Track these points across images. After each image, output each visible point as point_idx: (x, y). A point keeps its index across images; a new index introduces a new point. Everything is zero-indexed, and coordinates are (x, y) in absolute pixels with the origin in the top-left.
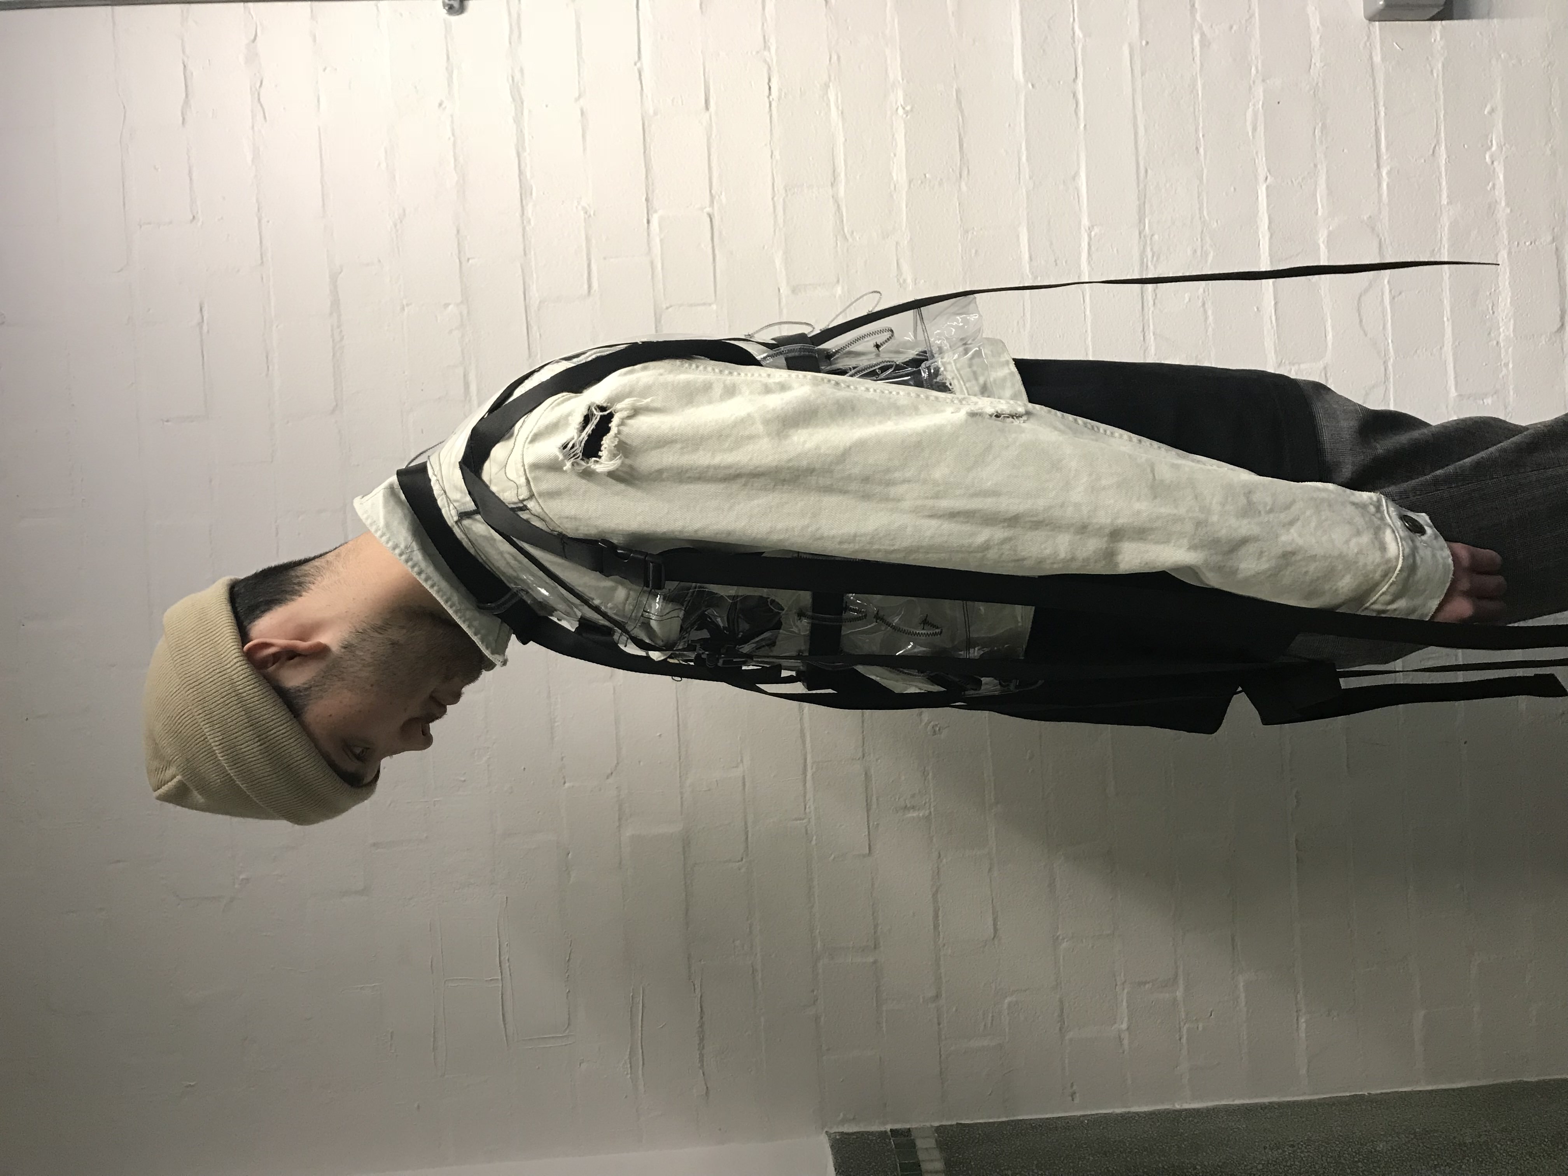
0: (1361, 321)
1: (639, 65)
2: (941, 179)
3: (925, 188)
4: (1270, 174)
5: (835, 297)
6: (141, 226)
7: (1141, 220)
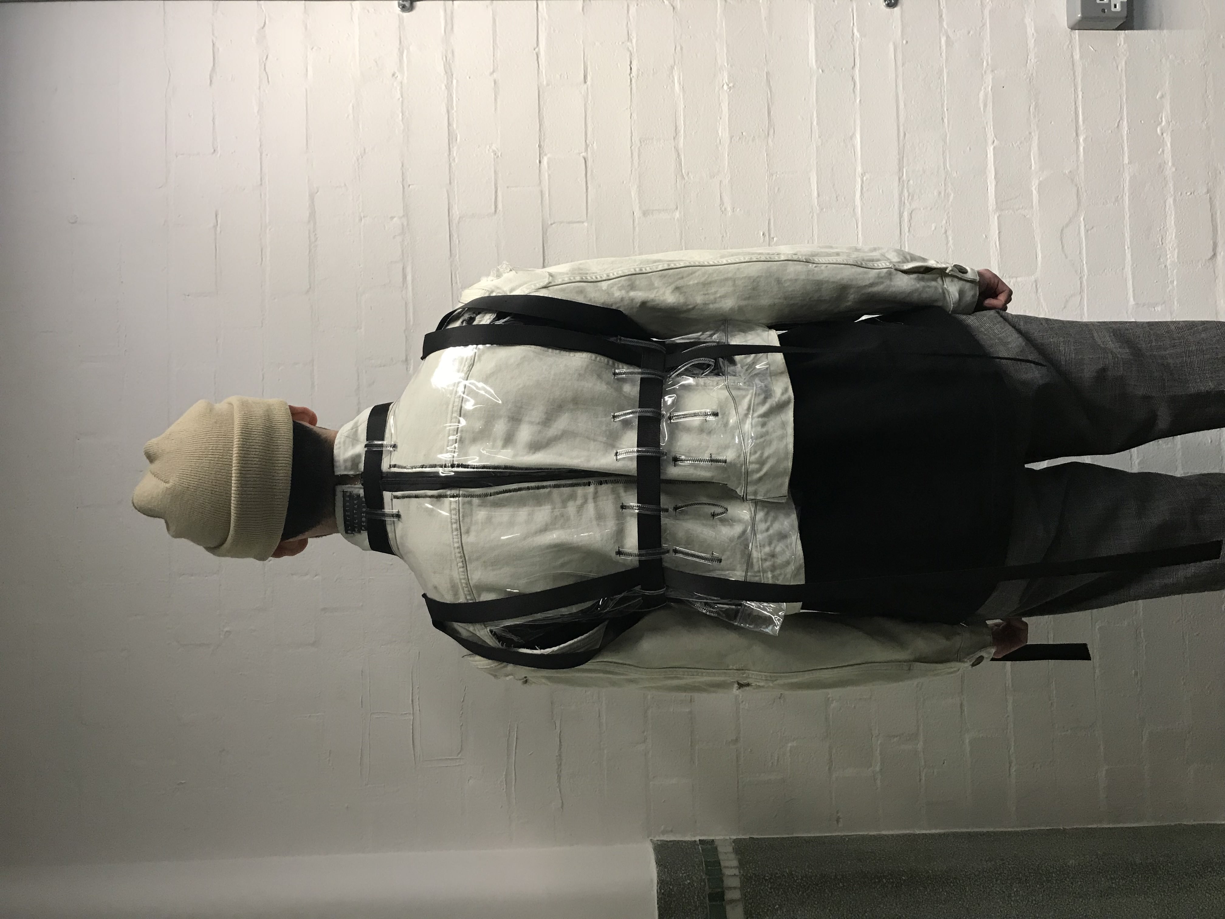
0: (1063, 247)
1: (537, 50)
2: (754, 137)
3: (742, 143)
4: (996, 139)
5: (674, 219)
6: (177, 156)
7: (900, 169)
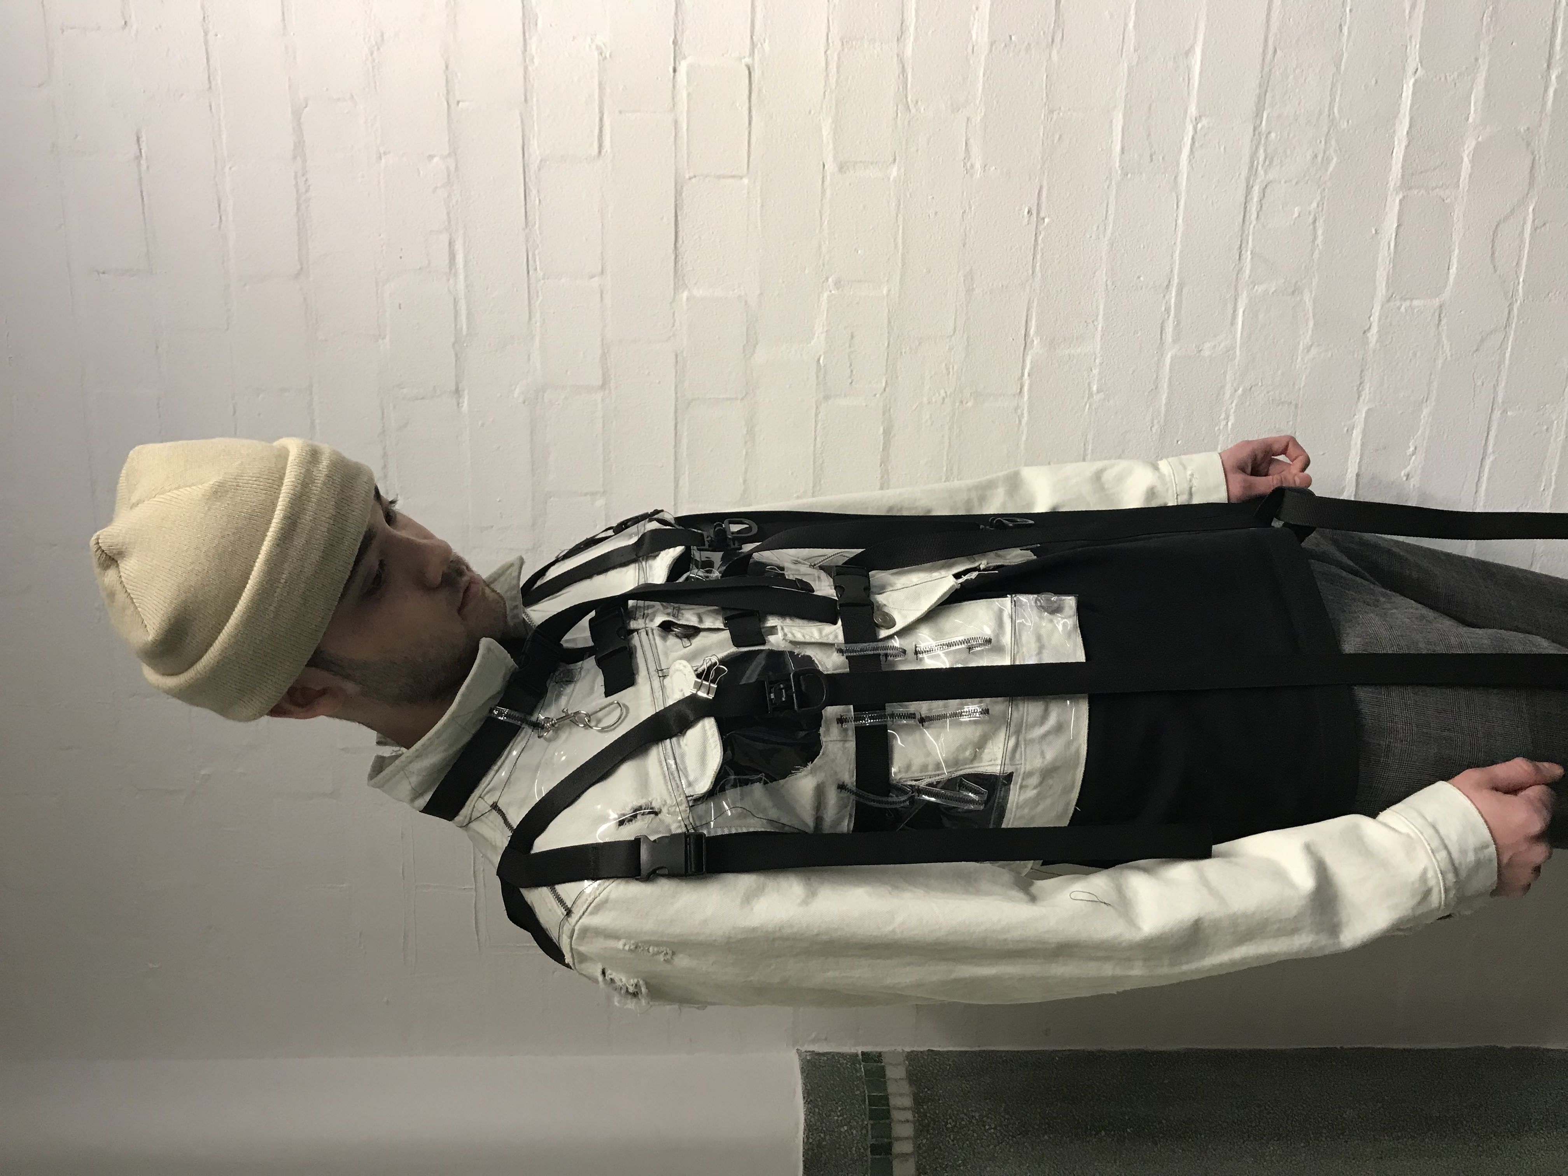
0: (1493, 254)
2: (1029, 44)
3: (1008, 52)
4: (1421, 66)
5: (889, 179)
6: (63, 31)
7: (1258, 114)
